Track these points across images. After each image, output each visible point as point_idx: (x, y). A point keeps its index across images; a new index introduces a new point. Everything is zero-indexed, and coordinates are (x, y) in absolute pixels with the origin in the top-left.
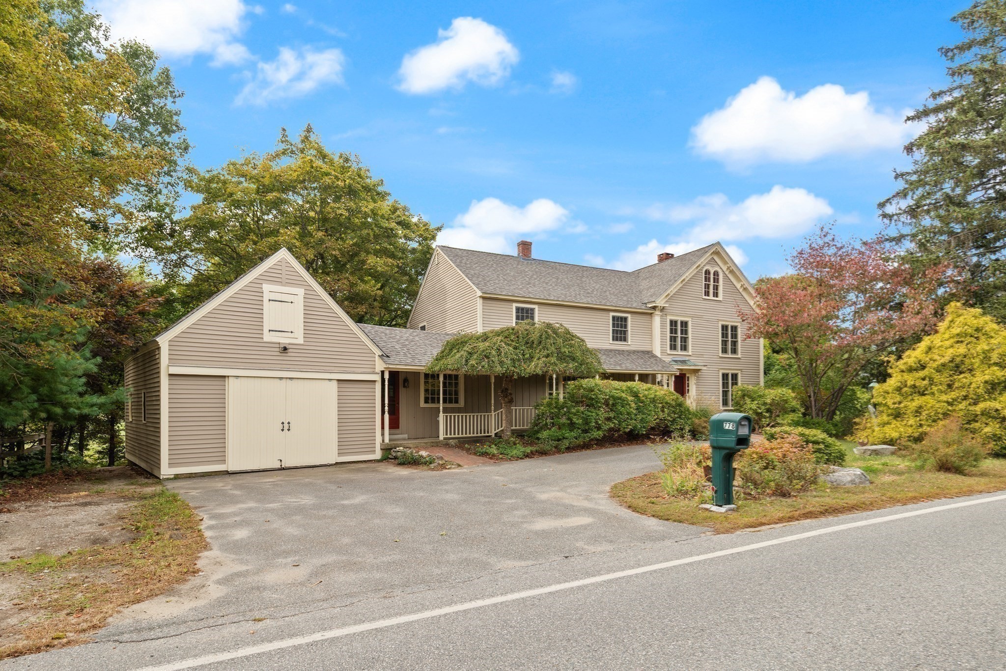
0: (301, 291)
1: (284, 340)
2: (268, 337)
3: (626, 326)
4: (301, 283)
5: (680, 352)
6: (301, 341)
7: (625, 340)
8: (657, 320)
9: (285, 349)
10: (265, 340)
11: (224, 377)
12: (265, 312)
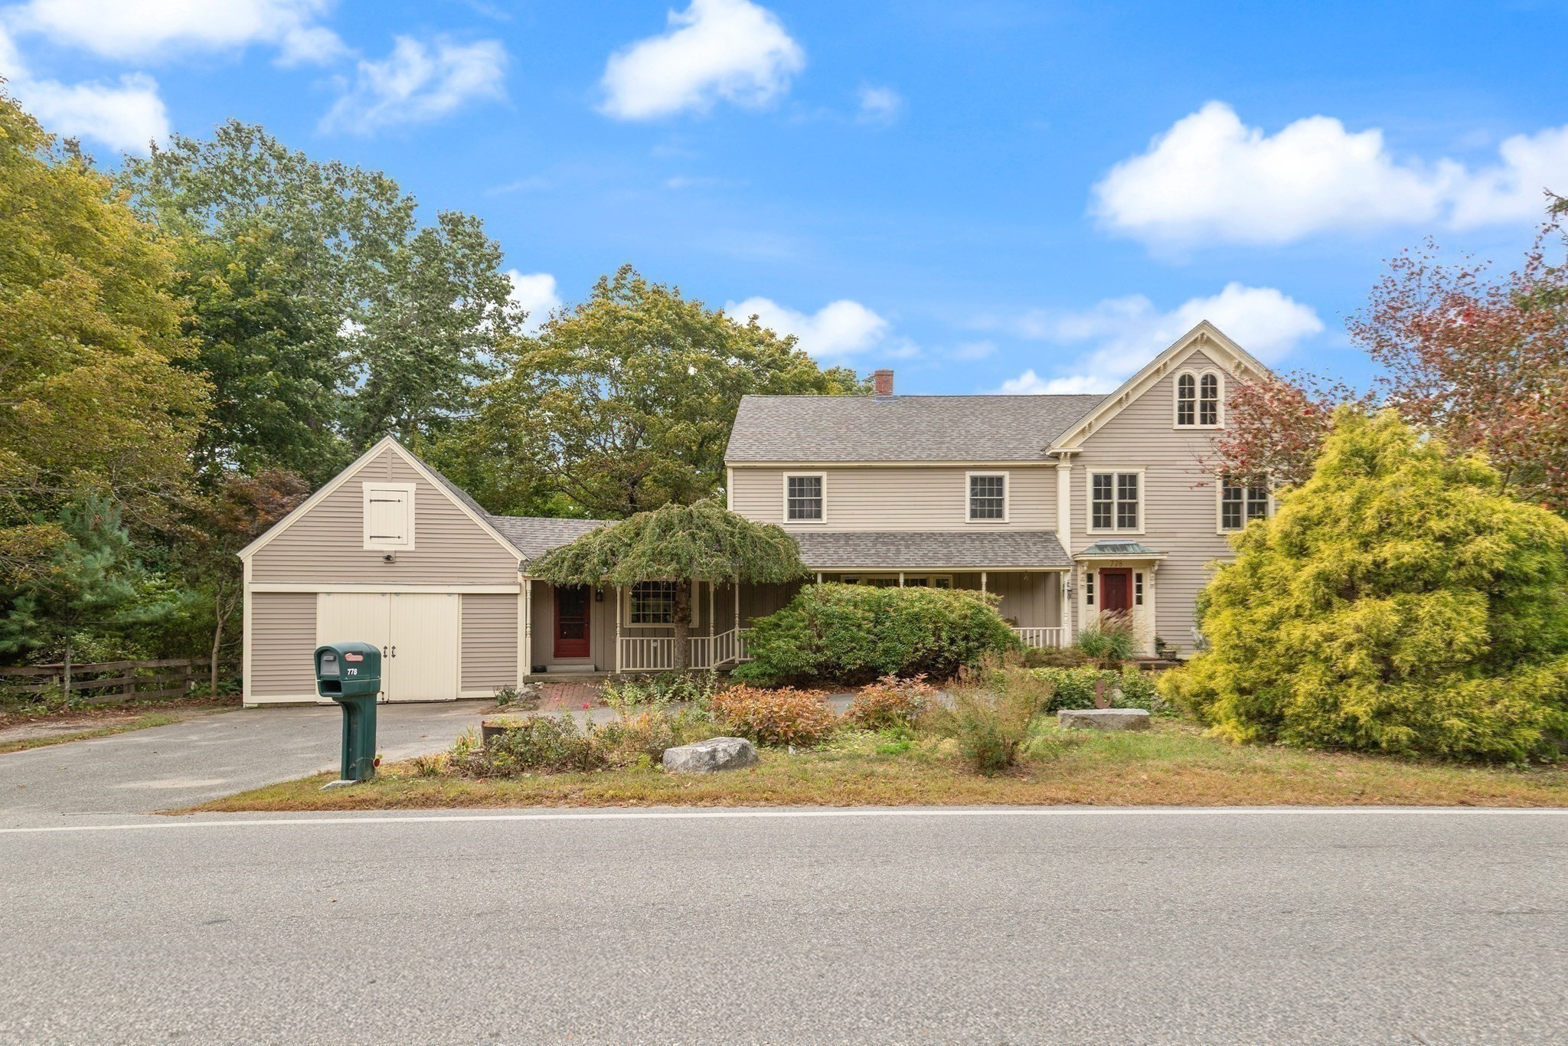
0: (411, 487)
1: (388, 547)
2: (369, 545)
3: (1000, 492)
4: (411, 476)
5: (1115, 530)
6: (411, 547)
7: (1000, 515)
8: (1064, 477)
9: (388, 558)
10: (365, 548)
12: (365, 515)
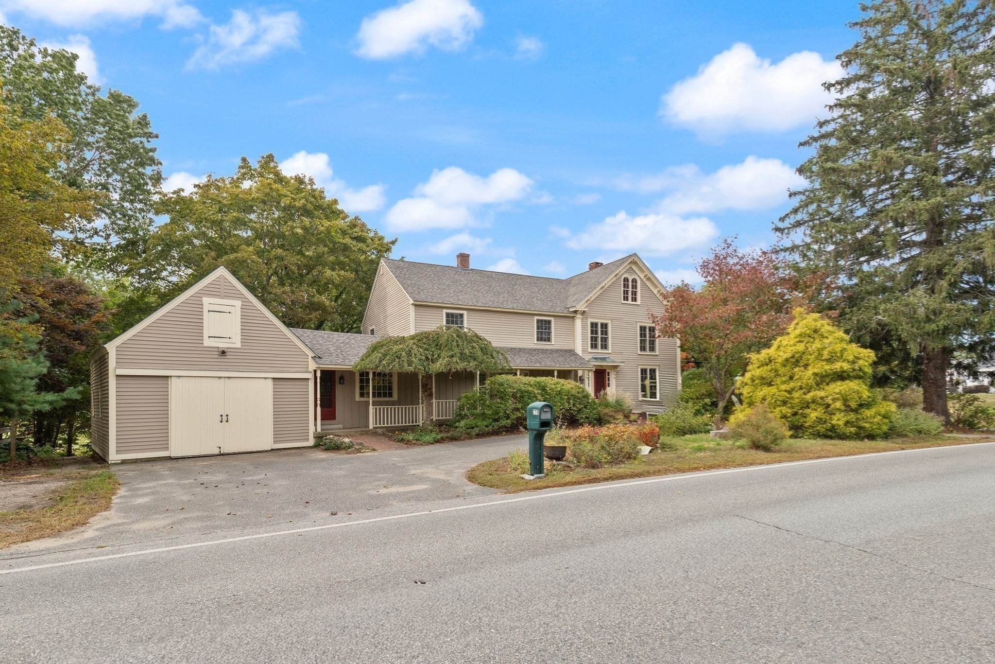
0: (238, 303)
1: (222, 344)
2: (207, 342)
4: (238, 296)
6: (239, 345)
9: (223, 352)
10: (205, 344)
11: (168, 377)
12: (204, 321)
